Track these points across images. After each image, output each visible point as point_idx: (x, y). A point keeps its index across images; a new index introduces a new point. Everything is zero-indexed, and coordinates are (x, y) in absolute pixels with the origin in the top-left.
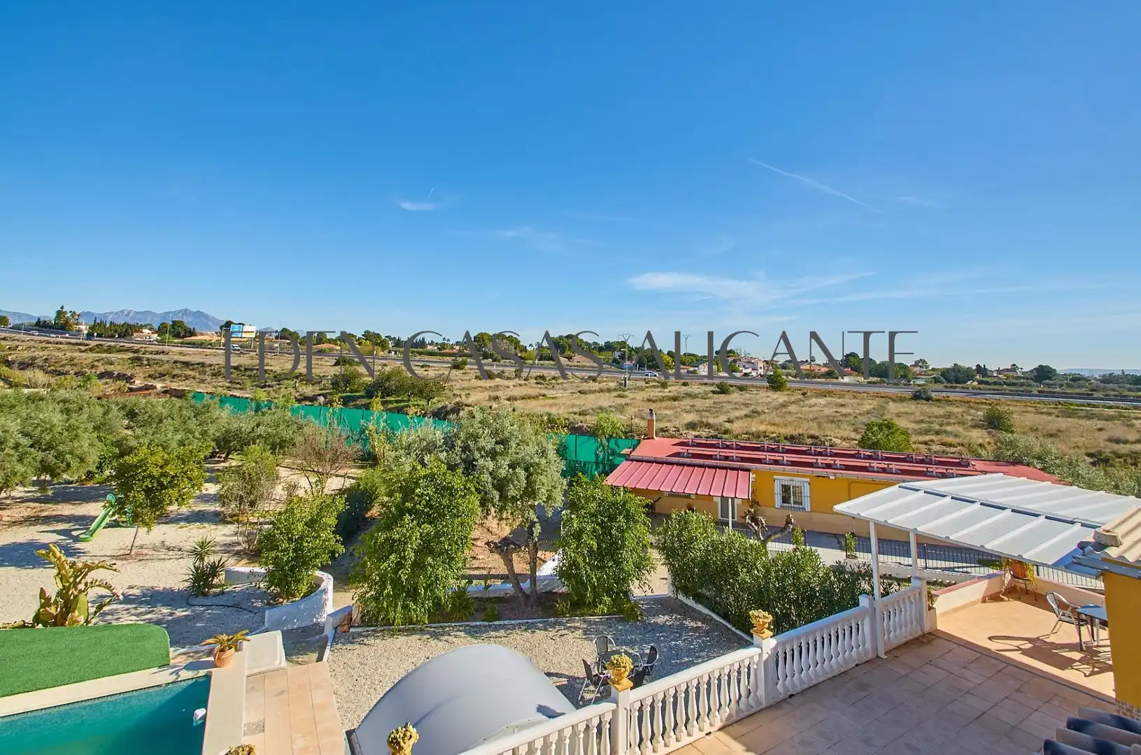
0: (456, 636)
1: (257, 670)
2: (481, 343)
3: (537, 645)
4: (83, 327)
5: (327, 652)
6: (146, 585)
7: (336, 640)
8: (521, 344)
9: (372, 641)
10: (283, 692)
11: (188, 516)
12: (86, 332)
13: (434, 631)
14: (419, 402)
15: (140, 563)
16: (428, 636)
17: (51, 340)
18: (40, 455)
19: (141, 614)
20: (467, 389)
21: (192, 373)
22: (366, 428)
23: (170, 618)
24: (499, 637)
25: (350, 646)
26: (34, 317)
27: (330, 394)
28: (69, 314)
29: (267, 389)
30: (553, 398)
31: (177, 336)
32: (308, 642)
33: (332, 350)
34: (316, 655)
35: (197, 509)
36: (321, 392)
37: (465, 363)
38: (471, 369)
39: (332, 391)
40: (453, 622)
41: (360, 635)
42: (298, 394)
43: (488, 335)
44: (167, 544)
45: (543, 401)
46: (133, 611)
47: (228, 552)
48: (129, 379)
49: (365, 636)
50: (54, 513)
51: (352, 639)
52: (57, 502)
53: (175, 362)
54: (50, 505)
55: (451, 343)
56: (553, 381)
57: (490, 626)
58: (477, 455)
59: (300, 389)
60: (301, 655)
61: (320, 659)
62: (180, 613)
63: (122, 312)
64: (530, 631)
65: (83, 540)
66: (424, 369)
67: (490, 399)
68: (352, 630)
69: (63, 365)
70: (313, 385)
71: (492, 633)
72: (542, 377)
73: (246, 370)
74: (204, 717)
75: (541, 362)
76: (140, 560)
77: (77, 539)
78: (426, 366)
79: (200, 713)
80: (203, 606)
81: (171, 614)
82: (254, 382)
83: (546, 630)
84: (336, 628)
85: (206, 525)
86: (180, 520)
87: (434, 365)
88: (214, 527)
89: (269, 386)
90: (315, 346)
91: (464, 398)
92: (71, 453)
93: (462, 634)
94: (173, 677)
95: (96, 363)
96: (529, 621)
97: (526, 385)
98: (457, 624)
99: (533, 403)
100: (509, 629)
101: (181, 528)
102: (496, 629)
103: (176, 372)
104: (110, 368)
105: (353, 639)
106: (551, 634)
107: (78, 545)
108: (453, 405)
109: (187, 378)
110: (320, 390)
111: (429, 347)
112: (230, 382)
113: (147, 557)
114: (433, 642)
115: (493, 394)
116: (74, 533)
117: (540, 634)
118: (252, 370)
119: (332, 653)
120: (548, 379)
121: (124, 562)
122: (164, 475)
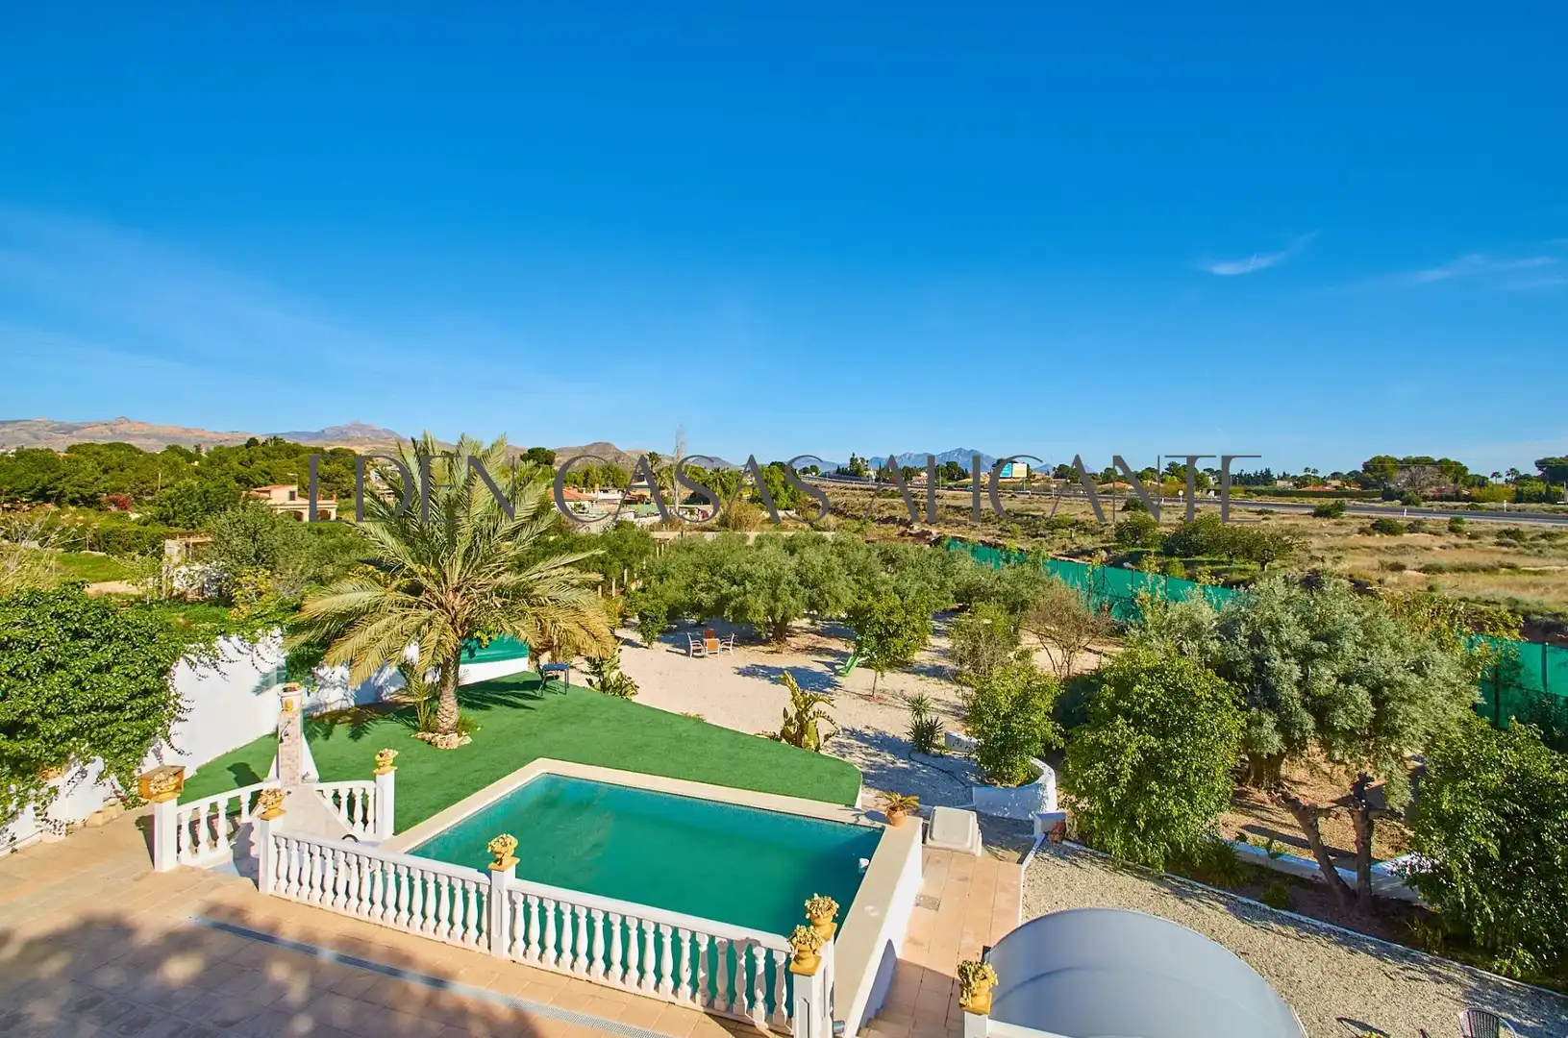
0: (1209, 906)
1: (946, 845)
2: (1377, 474)
3: (1355, 974)
4: (872, 473)
5: (1030, 857)
6: (879, 728)
7: (1043, 847)
8: (1469, 473)
9: (1086, 865)
10: (966, 879)
11: (929, 669)
12: (874, 477)
13: (1177, 887)
14: (1248, 566)
15: (879, 707)
16: (1167, 890)
17: (849, 486)
18: (808, 592)
19: (870, 754)
20: (1339, 550)
21: (963, 518)
22: (1136, 595)
23: (892, 766)
24: (1283, 935)
25: (1061, 862)
26: (834, 464)
27: (1114, 548)
28: (859, 461)
29: (1039, 539)
30: (1535, 573)
31: (951, 478)
32: (1014, 838)
33: (1122, 490)
34: (1018, 856)
35: (938, 664)
36: (1103, 545)
37: (1341, 508)
38: (1354, 517)
39: (1116, 544)
40: (1210, 886)
41: (1074, 852)
42: (1075, 546)
43: (1394, 461)
44: (905, 693)
45: (1507, 577)
46: (864, 750)
47: (957, 715)
48: (908, 525)
49: (1079, 856)
50: (827, 646)
51: (1062, 854)
52: (830, 637)
53: (948, 507)
54: (824, 639)
55: (1320, 475)
56: (1543, 541)
57: (1272, 913)
58: (1274, 651)
59: (1077, 541)
60: (1003, 848)
61: (1020, 862)
62: (900, 764)
63: (905, 455)
64: (1346, 948)
65: (841, 675)
66: (1261, 517)
67: (1383, 566)
68: (1064, 842)
69: (857, 511)
70: (1093, 535)
71: (1272, 924)
72: (1516, 534)
73: (1016, 515)
74: (866, 868)
75: (1518, 505)
76: (880, 704)
77: (837, 673)
78: (1266, 512)
79: (864, 862)
80: (922, 763)
81: (893, 763)
82: (1025, 530)
83: (1379, 957)
84: (1047, 834)
85: (943, 682)
86: (922, 672)
87: (1282, 510)
88: (949, 686)
89: (1042, 536)
90: (1100, 486)
91: (1328, 564)
92: (829, 593)
93: (1222, 907)
94: (853, 820)
95: (882, 508)
96: (1349, 932)
97: (1470, 546)
98: (1217, 891)
99: (1480, 579)
100: (1307, 931)
101: (920, 680)
102: (1281, 921)
103: (949, 517)
104: (893, 513)
105: (1065, 853)
106: (1388, 968)
107: (837, 679)
108: (1306, 574)
109: (959, 524)
110: (1102, 542)
111: (1280, 484)
112: (1000, 529)
113: (887, 702)
114: (1171, 900)
115: (1390, 559)
116: (837, 667)
117: (1362, 959)
118: (1022, 516)
119: (1036, 860)
120: (1528, 537)
121: (867, 702)
122: (891, 623)
